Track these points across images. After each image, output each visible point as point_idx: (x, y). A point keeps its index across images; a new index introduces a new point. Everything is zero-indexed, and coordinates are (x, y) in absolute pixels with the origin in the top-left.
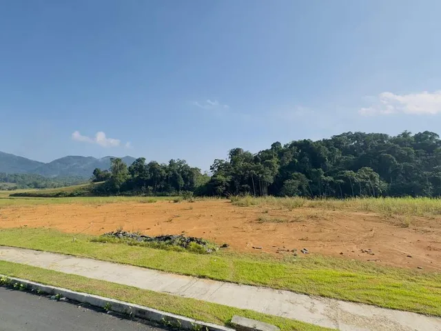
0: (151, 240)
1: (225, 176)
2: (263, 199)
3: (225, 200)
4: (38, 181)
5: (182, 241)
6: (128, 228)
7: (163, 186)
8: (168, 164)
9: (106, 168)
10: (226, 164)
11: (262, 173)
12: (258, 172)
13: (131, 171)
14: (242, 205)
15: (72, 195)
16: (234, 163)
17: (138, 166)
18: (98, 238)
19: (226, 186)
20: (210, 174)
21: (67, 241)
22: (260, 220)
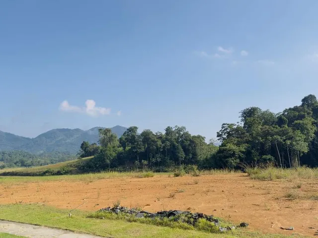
0: (152, 216)
1: (238, 144)
2: (293, 171)
3: (239, 173)
4: (25, 159)
5: (189, 218)
6: (126, 203)
7: (159, 160)
8: (164, 133)
9: (94, 141)
10: (237, 130)
11: (291, 138)
12: (284, 138)
13: (123, 143)
14: (263, 179)
15: (59, 173)
16: (250, 127)
17: (130, 136)
18: (94, 214)
19: (240, 157)
20: (218, 143)
21: (62, 217)
22: (289, 196)
